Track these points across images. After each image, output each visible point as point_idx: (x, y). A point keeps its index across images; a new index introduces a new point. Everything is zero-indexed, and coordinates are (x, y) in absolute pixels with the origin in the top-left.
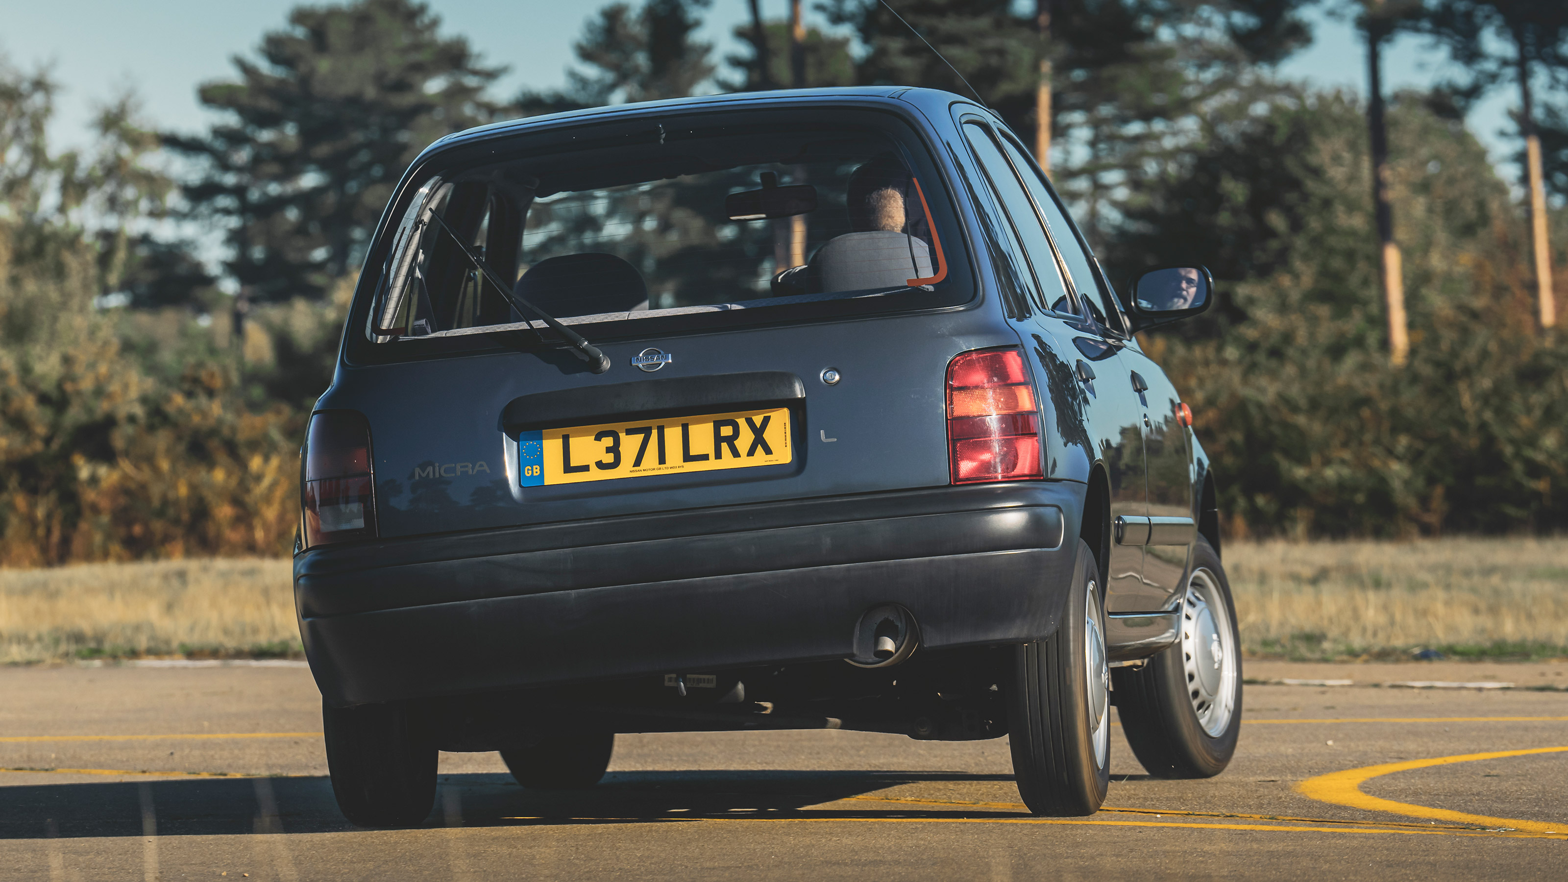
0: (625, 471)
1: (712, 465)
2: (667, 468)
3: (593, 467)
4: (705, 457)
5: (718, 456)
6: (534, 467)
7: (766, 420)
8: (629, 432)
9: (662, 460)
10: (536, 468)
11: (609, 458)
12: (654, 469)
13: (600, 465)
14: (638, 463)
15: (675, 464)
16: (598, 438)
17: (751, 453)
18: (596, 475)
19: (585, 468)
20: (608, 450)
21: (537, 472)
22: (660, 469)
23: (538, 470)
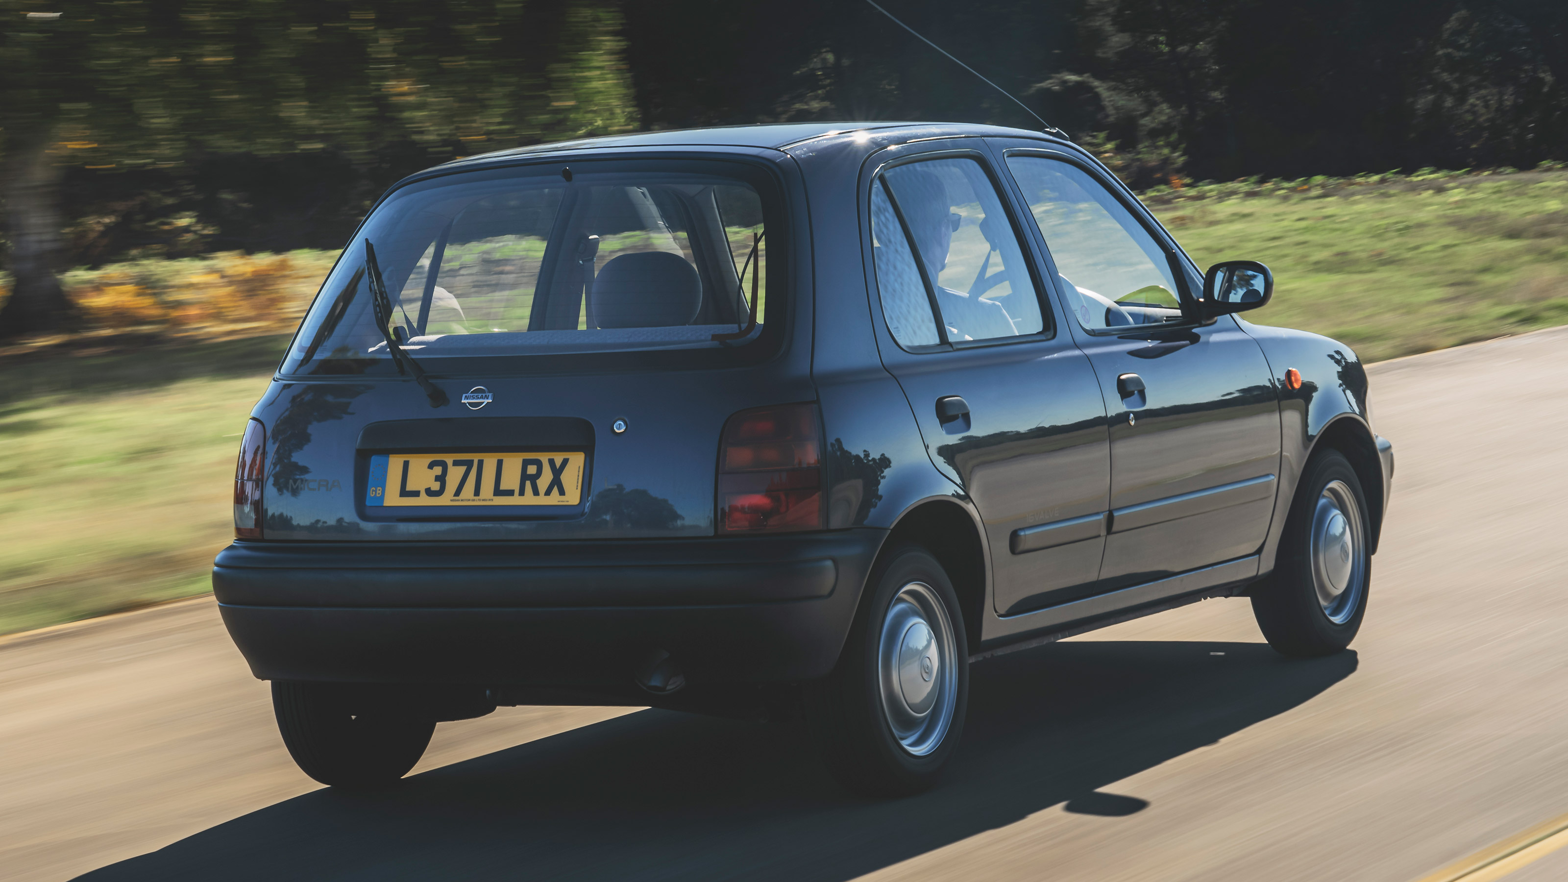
0: (445, 500)
1: (515, 500)
2: (479, 500)
3: (423, 493)
4: (510, 493)
5: (522, 493)
6: (378, 488)
7: (565, 462)
8: (456, 463)
9: (477, 492)
10: (379, 490)
11: (436, 486)
12: (469, 500)
13: (429, 492)
14: (458, 493)
15: (487, 497)
16: (431, 466)
17: (548, 493)
18: (424, 501)
19: (416, 494)
20: (437, 478)
21: (379, 494)
22: (474, 500)
23: (380, 492)
